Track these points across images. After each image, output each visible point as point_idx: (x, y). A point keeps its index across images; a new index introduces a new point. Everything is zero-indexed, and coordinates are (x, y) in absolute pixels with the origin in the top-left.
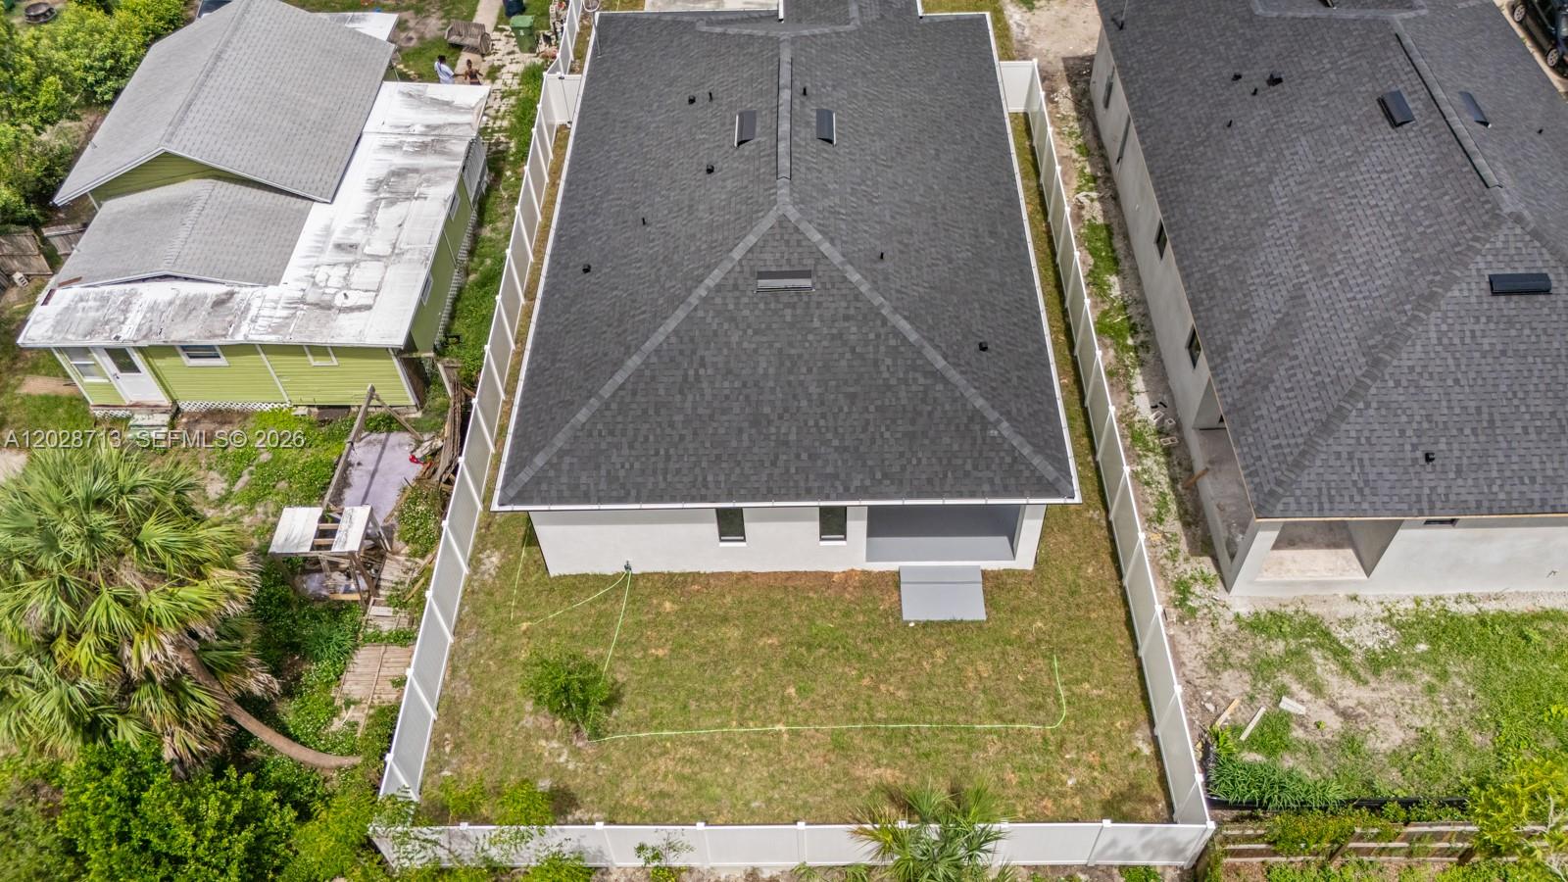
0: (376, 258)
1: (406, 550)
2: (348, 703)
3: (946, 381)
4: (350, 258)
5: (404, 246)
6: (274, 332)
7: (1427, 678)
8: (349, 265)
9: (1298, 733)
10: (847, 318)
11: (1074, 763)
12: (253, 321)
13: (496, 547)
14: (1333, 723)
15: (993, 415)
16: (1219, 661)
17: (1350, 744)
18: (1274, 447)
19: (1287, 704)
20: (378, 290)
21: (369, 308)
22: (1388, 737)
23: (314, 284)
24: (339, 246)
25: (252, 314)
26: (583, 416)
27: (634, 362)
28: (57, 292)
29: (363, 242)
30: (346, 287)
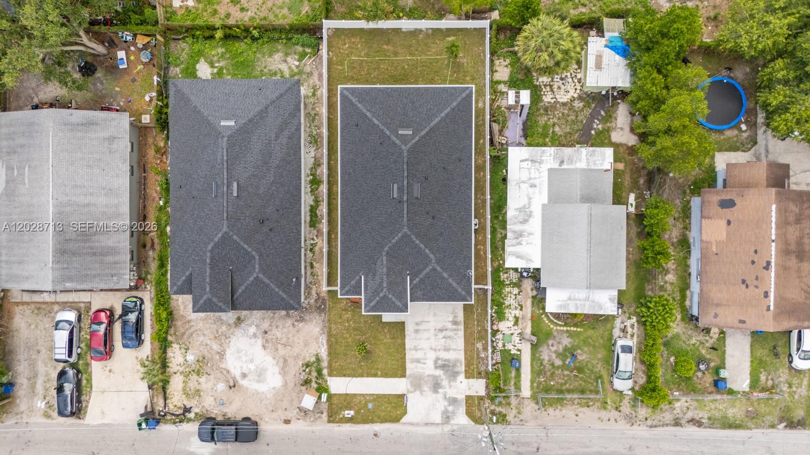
0: (524, 182)
1: (503, 109)
2: (506, 66)
3: (367, 109)
4: (532, 181)
5: (516, 187)
6: (544, 150)
7: (265, 70)
8: (531, 179)
9: (297, 57)
10: (390, 124)
11: (346, 50)
12: (551, 154)
13: (480, 109)
14: (289, 59)
15: (357, 103)
16: (310, 74)
17: (287, 54)
19: (297, 63)
20: (520, 168)
21: (521, 161)
22: (278, 56)
23: (538, 170)
24: (535, 186)
25: (552, 157)
26: (455, 104)
27: (443, 115)
28: (610, 168)
29: (529, 188)
30: (529, 169)
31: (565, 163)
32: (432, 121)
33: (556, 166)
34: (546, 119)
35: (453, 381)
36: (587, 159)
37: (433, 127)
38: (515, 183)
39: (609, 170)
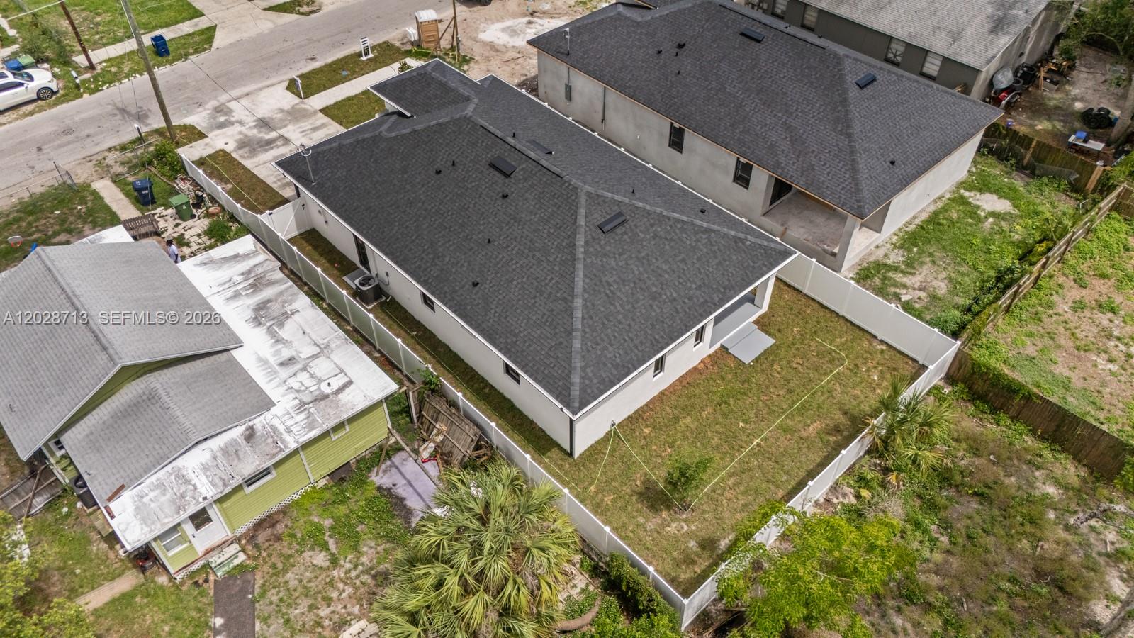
0: (315, 357)
4: (298, 366)
5: (324, 341)
7: (928, 259)
8: (304, 369)
11: (868, 370)
12: (289, 431)
14: (922, 294)
17: (934, 298)
18: (842, 189)
20: (342, 372)
21: (349, 383)
22: (941, 287)
23: (298, 391)
24: (282, 364)
25: (281, 428)
26: (577, 344)
27: (578, 302)
28: (112, 505)
29: (294, 354)
30: (320, 381)
31: (241, 441)
32: (585, 276)
33: (258, 422)
34: (364, 559)
35: (240, 139)
36: (188, 482)
37: (573, 266)
38: (333, 345)
39: (110, 499)
